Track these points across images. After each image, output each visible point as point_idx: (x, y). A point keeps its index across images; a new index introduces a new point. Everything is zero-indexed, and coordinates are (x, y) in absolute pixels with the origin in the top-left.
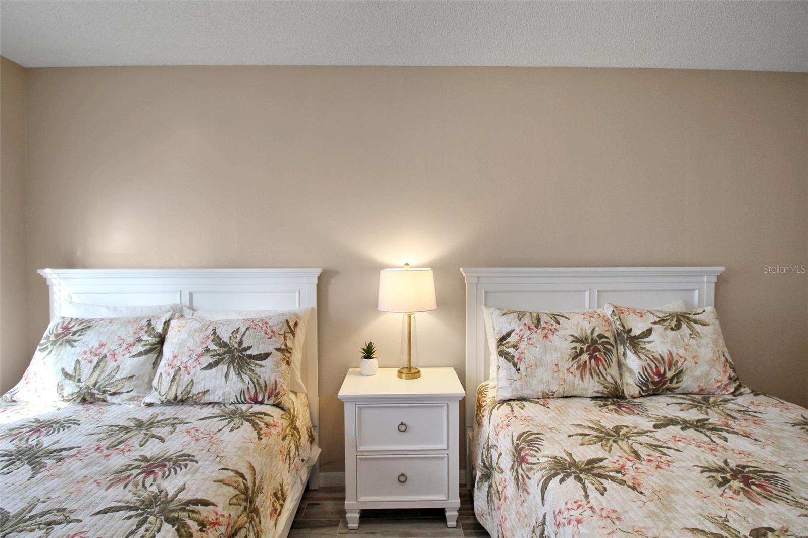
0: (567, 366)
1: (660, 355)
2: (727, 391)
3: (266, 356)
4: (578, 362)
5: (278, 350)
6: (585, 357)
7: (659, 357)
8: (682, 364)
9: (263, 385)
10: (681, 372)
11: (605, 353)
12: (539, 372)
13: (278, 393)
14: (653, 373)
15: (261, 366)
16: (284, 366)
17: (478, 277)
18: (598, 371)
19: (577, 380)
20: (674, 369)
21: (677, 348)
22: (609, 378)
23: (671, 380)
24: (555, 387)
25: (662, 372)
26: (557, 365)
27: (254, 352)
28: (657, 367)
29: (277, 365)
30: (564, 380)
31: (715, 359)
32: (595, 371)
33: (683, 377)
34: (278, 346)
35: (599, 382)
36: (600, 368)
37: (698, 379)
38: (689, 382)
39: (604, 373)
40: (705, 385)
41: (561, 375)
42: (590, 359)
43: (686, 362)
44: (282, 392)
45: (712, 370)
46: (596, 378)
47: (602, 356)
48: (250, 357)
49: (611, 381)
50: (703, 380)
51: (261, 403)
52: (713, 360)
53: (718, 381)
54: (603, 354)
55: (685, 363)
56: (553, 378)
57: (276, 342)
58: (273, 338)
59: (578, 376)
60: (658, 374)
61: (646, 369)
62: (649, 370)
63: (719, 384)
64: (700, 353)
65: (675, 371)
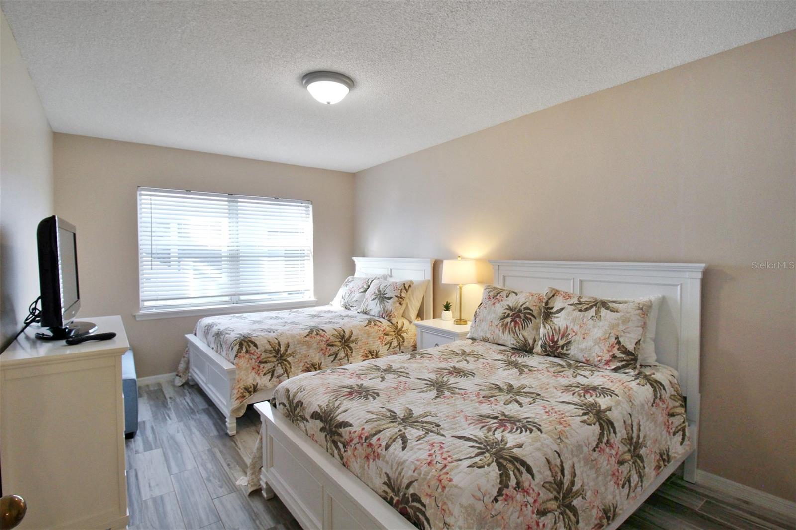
0: (496, 323)
1: (559, 327)
2: (609, 367)
3: (391, 298)
4: (503, 322)
5: (396, 296)
6: (509, 319)
7: (557, 329)
8: (572, 337)
9: (386, 310)
10: (569, 342)
11: (524, 320)
12: (483, 323)
13: (391, 316)
14: (549, 339)
15: (387, 302)
16: (398, 304)
17: (499, 266)
18: (514, 330)
19: (501, 333)
20: (565, 339)
21: (574, 325)
22: (521, 336)
23: (562, 347)
24: (489, 336)
25: (556, 339)
26: (491, 322)
27: (387, 296)
28: (553, 335)
29: (394, 303)
30: (494, 332)
31: (602, 338)
32: (512, 330)
33: (570, 346)
34: (396, 295)
35: (514, 338)
36: (516, 328)
37: (582, 350)
38: (575, 352)
39: (518, 333)
40: (588, 357)
41: (492, 328)
42: (511, 322)
43: (576, 336)
44: (393, 316)
45: (596, 346)
46: (512, 335)
47: (520, 321)
48: (385, 298)
49: (523, 339)
50: (587, 353)
51: (384, 318)
52: (600, 339)
53: (599, 357)
54: (522, 320)
55: (574, 337)
56: (488, 329)
57: (396, 293)
58: (396, 291)
59: (501, 331)
60: (553, 340)
61: (545, 336)
62: (547, 336)
63: (599, 358)
64: (591, 332)
65: (565, 341)
